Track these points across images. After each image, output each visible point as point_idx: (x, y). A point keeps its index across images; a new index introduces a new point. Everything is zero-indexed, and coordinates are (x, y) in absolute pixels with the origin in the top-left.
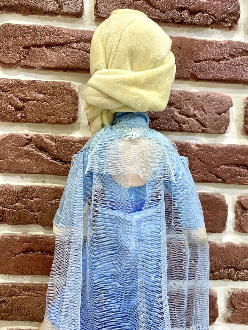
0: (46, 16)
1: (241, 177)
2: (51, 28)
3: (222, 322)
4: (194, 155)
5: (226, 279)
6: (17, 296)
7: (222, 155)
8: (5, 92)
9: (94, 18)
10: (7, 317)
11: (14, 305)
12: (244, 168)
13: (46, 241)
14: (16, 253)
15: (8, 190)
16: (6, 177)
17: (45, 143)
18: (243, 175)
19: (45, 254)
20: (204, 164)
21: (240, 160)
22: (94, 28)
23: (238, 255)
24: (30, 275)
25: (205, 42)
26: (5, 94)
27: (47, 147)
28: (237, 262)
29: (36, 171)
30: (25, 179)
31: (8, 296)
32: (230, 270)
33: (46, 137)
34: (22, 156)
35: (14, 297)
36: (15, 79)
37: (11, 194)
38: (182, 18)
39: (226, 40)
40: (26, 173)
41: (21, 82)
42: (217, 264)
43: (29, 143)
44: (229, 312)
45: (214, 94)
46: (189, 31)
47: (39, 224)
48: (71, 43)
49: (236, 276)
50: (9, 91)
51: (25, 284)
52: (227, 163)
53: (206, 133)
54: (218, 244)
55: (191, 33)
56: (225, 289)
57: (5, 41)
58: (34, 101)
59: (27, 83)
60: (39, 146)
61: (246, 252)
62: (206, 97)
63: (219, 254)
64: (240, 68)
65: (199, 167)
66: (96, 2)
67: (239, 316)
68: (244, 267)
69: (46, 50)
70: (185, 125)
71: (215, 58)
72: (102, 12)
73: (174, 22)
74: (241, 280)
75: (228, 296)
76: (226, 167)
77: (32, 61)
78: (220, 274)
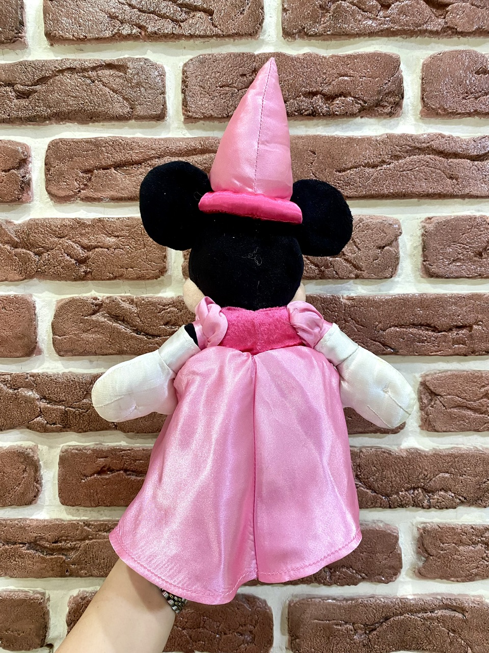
0: (113, 123)
1: (423, 344)
2: (121, 141)
3: (411, 577)
4: (344, 313)
5: (411, 507)
6: (91, 539)
7: (389, 311)
8: (61, 238)
9: (183, 120)
10: (78, 572)
11: (88, 552)
12: (427, 330)
13: (131, 454)
14: (87, 474)
15: (72, 380)
16: (68, 362)
17: (122, 309)
18: (426, 340)
19: (129, 475)
20: (362, 326)
21: (419, 317)
22: (183, 133)
23: (428, 467)
24: (110, 506)
25: (351, 140)
26: (60, 241)
27: (126, 315)
28: (428, 479)
29: (111, 351)
30: (95, 362)
31: (78, 540)
32: (416, 492)
33: (123, 299)
34: (89, 330)
35: (87, 542)
36: (74, 218)
37: (76, 387)
38: (313, 108)
39: (384, 134)
40: (96, 354)
41: (82, 221)
42: (394, 483)
43: (98, 310)
44: (419, 559)
45: (371, 217)
46: (327, 124)
47: (119, 430)
48: (151, 159)
49: (426, 503)
50: (66, 236)
51: (102, 521)
52: (398, 324)
53: (361, 278)
54: (394, 451)
55: (330, 127)
56: (412, 523)
57: (57, 165)
58: (102, 248)
59: (91, 223)
60: (113, 313)
61: (440, 462)
62: (359, 224)
63: (396, 467)
64: (409, 174)
65: (355, 331)
66: (183, 97)
67: (437, 566)
68: (438, 487)
69: (115, 174)
70: (329, 270)
71: (368, 162)
72: (193, 111)
73: (302, 114)
74: (436, 508)
75: (417, 535)
76: (398, 329)
77: (96, 190)
78: (400, 499)
